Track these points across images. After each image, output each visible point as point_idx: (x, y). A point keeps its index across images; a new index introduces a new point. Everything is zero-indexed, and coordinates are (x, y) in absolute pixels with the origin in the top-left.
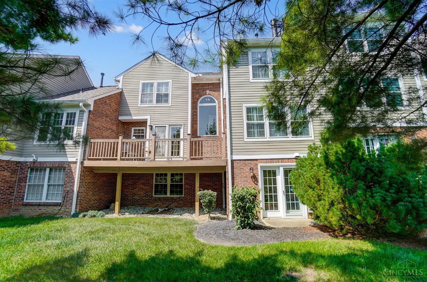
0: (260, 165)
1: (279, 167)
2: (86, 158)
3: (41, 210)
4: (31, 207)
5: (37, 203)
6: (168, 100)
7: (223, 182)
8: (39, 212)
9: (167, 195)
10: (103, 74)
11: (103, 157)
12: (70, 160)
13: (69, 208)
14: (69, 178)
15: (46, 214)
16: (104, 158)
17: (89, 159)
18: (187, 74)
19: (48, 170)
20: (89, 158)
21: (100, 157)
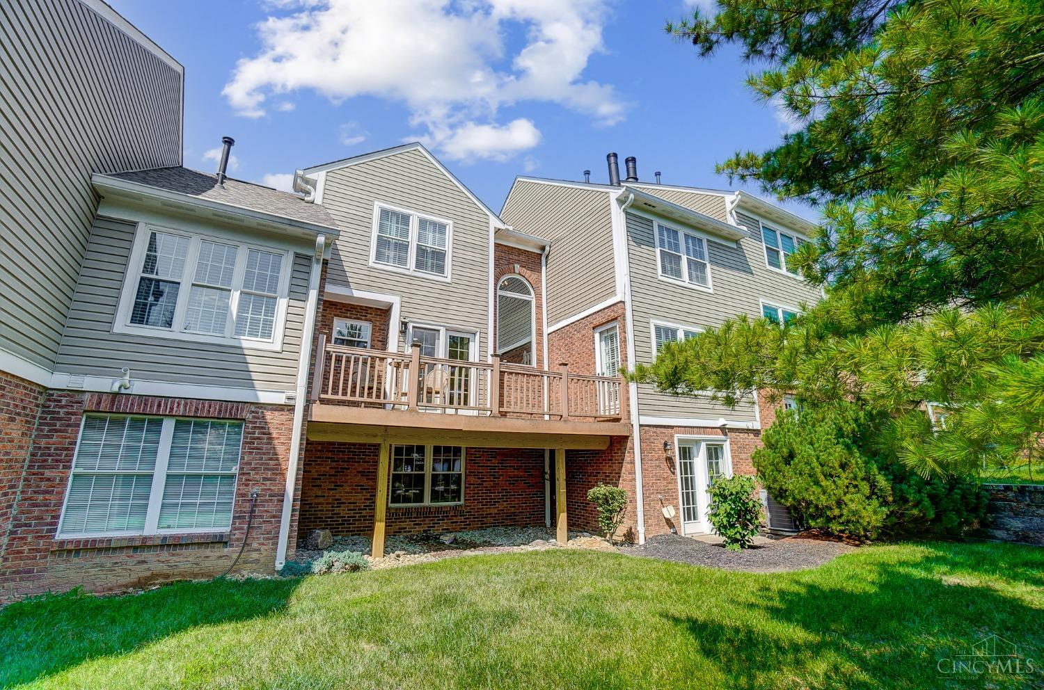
0: (676, 437)
1: (698, 442)
2: (314, 396)
3: (146, 566)
4: (98, 559)
5: (132, 539)
6: (443, 267)
7: (547, 469)
8: (140, 572)
9: (422, 501)
10: (229, 142)
11: (365, 399)
12: (265, 397)
13: (258, 550)
14: (257, 453)
15: (167, 576)
16: (369, 400)
17: (323, 401)
18: (486, 217)
19: (168, 426)
20: (323, 396)
21: (357, 398)
